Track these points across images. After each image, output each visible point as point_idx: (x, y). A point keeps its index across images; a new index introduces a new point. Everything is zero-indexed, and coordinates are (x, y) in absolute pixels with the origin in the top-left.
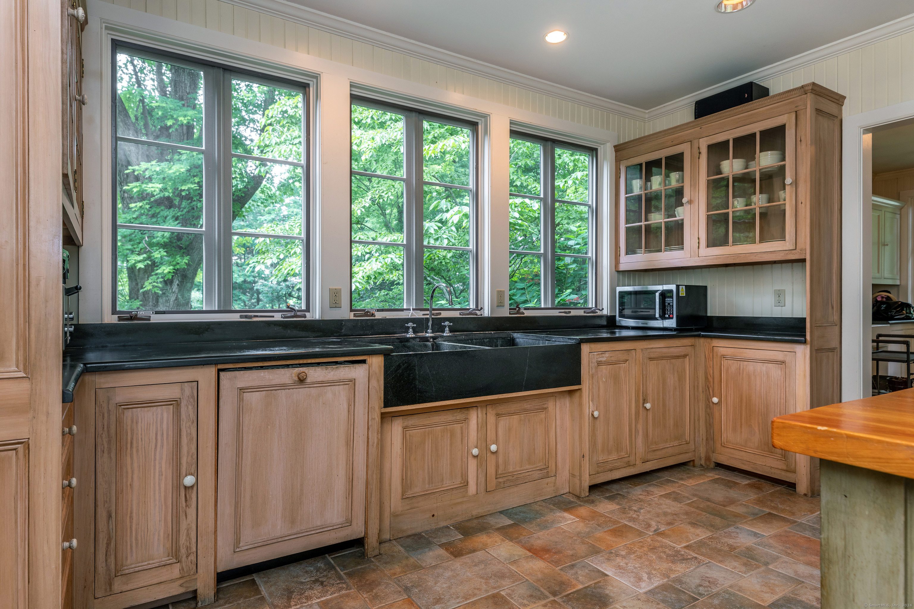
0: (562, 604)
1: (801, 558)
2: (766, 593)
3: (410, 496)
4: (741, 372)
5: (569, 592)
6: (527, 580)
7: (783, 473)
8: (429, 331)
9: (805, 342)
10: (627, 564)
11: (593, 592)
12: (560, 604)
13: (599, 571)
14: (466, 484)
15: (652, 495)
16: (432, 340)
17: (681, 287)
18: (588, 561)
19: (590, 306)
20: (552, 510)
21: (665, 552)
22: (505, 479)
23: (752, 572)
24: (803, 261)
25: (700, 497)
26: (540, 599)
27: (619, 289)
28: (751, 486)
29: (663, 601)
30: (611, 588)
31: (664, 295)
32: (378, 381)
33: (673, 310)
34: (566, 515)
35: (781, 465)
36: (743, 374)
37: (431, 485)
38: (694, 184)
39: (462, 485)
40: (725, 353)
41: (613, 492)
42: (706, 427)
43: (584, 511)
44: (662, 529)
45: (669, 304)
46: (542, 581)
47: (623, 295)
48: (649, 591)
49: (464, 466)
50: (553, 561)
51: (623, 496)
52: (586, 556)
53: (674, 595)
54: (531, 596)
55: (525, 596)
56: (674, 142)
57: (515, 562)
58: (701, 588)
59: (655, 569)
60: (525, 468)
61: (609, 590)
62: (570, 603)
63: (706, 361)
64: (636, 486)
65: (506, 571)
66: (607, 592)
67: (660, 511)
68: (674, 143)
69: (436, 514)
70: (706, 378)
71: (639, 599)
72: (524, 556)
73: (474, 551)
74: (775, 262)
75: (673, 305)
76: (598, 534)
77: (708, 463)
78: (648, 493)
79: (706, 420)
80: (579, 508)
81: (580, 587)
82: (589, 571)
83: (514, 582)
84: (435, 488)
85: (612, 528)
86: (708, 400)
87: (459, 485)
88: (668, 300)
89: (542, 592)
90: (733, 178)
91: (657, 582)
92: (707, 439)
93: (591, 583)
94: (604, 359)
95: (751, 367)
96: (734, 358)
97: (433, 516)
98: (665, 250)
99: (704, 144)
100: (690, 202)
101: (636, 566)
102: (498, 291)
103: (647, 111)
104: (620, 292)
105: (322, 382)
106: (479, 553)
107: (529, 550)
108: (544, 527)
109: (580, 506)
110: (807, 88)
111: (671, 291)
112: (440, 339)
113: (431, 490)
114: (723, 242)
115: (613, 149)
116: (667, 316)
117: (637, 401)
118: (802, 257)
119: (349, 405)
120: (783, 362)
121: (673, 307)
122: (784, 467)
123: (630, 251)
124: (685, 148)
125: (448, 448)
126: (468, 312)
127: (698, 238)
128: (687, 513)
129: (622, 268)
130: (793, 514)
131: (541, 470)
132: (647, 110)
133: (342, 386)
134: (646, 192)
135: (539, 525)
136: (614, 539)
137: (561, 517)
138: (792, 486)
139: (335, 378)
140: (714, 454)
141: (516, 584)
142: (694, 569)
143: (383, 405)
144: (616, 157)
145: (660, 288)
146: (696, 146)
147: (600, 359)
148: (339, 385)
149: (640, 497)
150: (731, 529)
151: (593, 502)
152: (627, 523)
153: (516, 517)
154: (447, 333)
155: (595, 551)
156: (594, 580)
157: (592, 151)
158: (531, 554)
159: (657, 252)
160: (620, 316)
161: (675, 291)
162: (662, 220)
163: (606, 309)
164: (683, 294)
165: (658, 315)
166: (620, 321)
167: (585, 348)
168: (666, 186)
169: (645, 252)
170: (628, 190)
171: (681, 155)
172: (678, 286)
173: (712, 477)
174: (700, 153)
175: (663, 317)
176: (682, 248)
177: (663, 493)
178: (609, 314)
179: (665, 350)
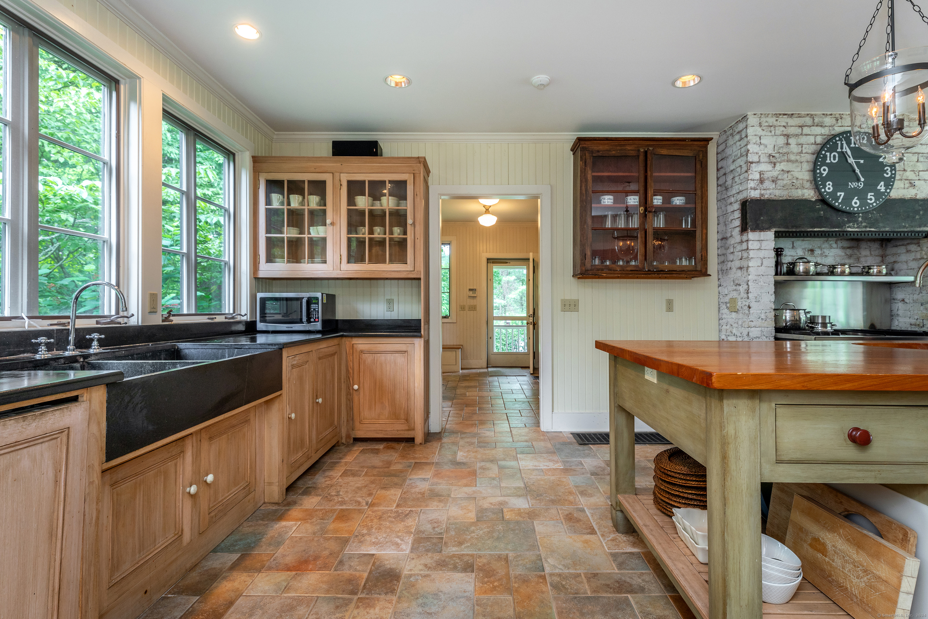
0: (367, 596)
1: (459, 484)
2: (468, 513)
3: (118, 579)
4: (375, 362)
5: (363, 584)
6: (318, 597)
7: (406, 432)
8: (71, 347)
9: (420, 337)
10: (377, 538)
11: (379, 573)
12: (367, 598)
13: (365, 555)
14: (180, 536)
15: (335, 478)
16: (82, 360)
17: (324, 295)
18: (347, 551)
19: (227, 312)
20: (266, 526)
21: (390, 516)
22: (216, 511)
23: (448, 505)
24: (419, 279)
25: (367, 467)
26: (347, 605)
27: (260, 295)
28: (388, 448)
29: (428, 551)
30: (388, 562)
31: (309, 302)
32: (99, 424)
33: (318, 315)
34: (284, 523)
35: (405, 427)
36: (377, 364)
37: (142, 553)
38: (336, 209)
39: (176, 537)
40: (363, 349)
41: (302, 488)
42: (347, 411)
43: (295, 512)
44: (370, 501)
45: (314, 309)
46: (331, 589)
47: (263, 301)
48: (412, 549)
49: (177, 513)
50: (321, 567)
51: (315, 488)
52: (342, 550)
53: (428, 543)
54: (337, 607)
55: (333, 610)
57: (287, 589)
58: (436, 529)
59: (398, 532)
60: (231, 491)
61: (389, 564)
62: (373, 592)
63: (347, 356)
64: (315, 475)
65: (289, 601)
66: (388, 566)
67: (354, 488)
68: (317, 170)
69: (148, 588)
70: (347, 370)
71: (413, 559)
72: (289, 579)
73: (231, 603)
74: (387, 279)
76: (332, 527)
77: (348, 441)
78: (331, 478)
79: (347, 405)
80: (290, 513)
81: (365, 575)
82: (358, 558)
83: (308, 606)
84: (147, 554)
85: (334, 517)
86: (349, 387)
87: (173, 539)
88: (313, 306)
89: (342, 598)
90: (389, 211)
91: (410, 540)
92: (347, 421)
93: (369, 567)
95: (382, 357)
96: (370, 352)
97: (146, 592)
98: (308, 263)
99: (345, 178)
100: (332, 224)
101: (384, 536)
102: (151, 294)
103: (276, 133)
104: (261, 299)
105: (17, 443)
106: (240, 602)
107: (289, 569)
108: (278, 543)
109: (288, 510)
110: (421, 160)
111: (317, 299)
112: (93, 358)
113: (143, 558)
114: (361, 260)
115: (251, 159)
116: (312, 320)
117: (313, 398)
118: (418, 277)
119: (57, 472)
120: (405, 352)
121: (318, 312)
122: (407, 428)
123: (270, 259)
124: (327, 177)
125: (162, 496)
126: (108, 320)
127: (340, 255)
128: (372, 482)
129: (261, 275)
130: (428, 458)
131: (244, 488)
132: (276, 131)
133: (47, 444)
134: (289, 207)
135: (270, 544)
136: (347, 524)
137: (283, 528)
138: (411, 440)
139: (39, 432)
140: (353, 432)
141: (312, 605)
142: (419, 519)
143: (104, 459)
144: (254, 167)
145: (305, 295)
146: (337, 178)
147: (293, 363)
148: (42, 443)
149: (327, 483)
150: (408, 482)
151: (295, 503)
152: (341, 508)
153: (236, 548)
154: (95, 349)
155: (345, 542)
156: (369, 564)
157: (230, 154)
158: (294, 573)
159: (300, 263)
160: (261, 321)
161: (320, 298)
162: (306, 236)
163: (246, 315)
164: (325, 301)
165: (304, 319)
166: (261, 326)
167: (285, 353)
168: (308, 206)
169: (288, 262)
170: (268, 202)
171: (324, 183)
172: (322, 294)
173: (358, 450)
174: (341, 185)
175: (309, 321)
176: (325, 262)
177: (340, 474)
178: (248, 320)
179: (326, 350)
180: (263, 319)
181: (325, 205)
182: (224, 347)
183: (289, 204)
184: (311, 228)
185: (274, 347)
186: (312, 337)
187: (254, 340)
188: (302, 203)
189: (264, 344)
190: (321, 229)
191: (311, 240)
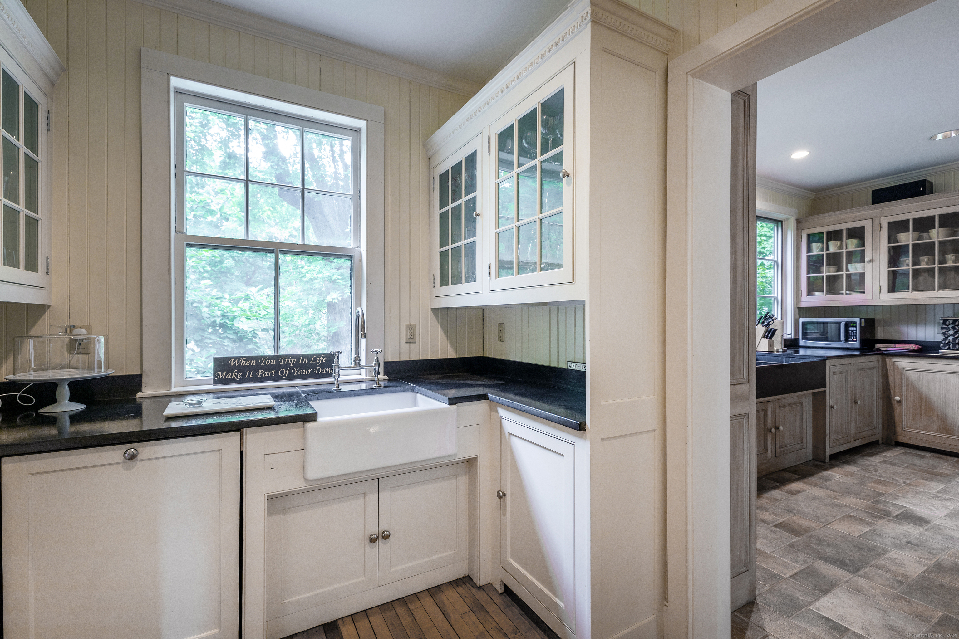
4: (921, 379)
10: (911, 500)
11: (910, 516)
13: (899, 505)
17: (862, 319)
18: (883, 499)
21: (929, 496)
25: (909, 464)
27: (802, 320)
31: (848, 325)
33: (856, 335)
34: (829, 472)
36: (923, 381)
38: (876, 247)
40: (905, 366)
41: (843, 460)
43: (838, 470)
44: (908, 482)
45: (852, 331)
47: (805, 324)
49: (765, 440)
50: (860, 498)
51: (854, 463)
52: (879, 497)
56: (855, 219)
61: (921, 515)
64: (854, 456)
67: (892, 472)
70: (889, 383)
75: (856, 333)
76: (870, 485)
80: (833, 469)
86: (890, 398)
88: (851, 329)
94: (836, 370)
95: (930, 376)
96: (914, 370)
98: (846, 294)
99: (885, 223)
100: (871, 261)
104: (803, 323)
109: (832, 467)
111: (855, 323)
114: (904, 289)
115: (795, 221)
116: (850, 340)
123: (810, 292)
124: (866, 223)
127: (880, 286)
128: (912, 473)
129: (803, 305)
134: (828, 252)
136: (884, 487)
140: (896, 436)
144: (797, 226)
145: (844, 320)
146: (877, 222)
147: (834, 371)
149: (866, 463)
151: (837, 465)
152: (878, 478)
157: (778, 222)
159: (838, 294)
160: (803, 339)
161: (858, 322)
162: (844, 273)
163: (791, 334)
164: (863, 325)
165: (843, 338)
166: (802, 343)
167: (828, 363)
168: (847, 248)
169: (827, 294)
170: (809, 250)
171: (862, 229)
172: (861, 319)
173: (900, 451)
174: (881, 227)
175: (847, 340)
176: (863, 292)
177: (879, 461)
178: (793, 338)
179: (865, 364)
180: (805, 338)
181: (864, 246)
182: (783, 356)
183: (828, 249)
184: (849, 265)
185: (819, 358)
186: (850, 353)
187: (797, 352)
188: (841, 247)
189: (812, 356)
190: (859, 265)
191: (849, 276)
